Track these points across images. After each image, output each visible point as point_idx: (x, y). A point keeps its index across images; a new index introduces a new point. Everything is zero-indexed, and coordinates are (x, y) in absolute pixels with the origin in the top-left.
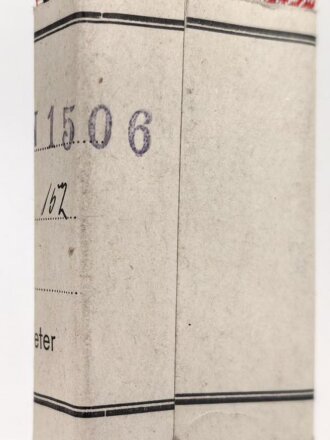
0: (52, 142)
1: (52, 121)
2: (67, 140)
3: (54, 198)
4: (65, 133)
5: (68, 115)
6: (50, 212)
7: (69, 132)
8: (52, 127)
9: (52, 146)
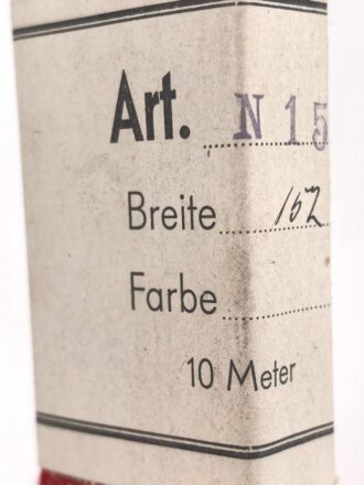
0: (293, 138)
1: (293, 112)
2: (319, 139)
3: (297, 204)
4: (316, 131)
5: (320, 112)
6: (291, 220)
7: (322, 130)
8: (293, 121)
9: (293, 142)
